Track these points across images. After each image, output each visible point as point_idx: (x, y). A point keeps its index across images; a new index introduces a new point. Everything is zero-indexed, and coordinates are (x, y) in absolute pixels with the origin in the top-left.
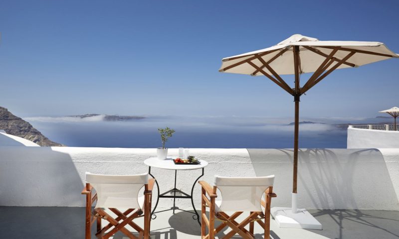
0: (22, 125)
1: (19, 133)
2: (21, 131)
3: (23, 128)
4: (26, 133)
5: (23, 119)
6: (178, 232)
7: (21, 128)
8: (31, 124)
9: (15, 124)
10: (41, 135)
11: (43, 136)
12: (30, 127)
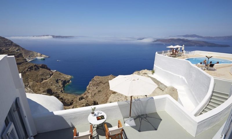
0: (6, 42)
1: (6, 46)
2: (7, 45)
3: (8, 43)
4: (10, 46)
5: (6, 38)
6: (99, 136)
7: (7, 43)
8: (12, 41)
9: (2, 41)
10: (20, 47)
11: (21, 48)
12: (12, 42)
